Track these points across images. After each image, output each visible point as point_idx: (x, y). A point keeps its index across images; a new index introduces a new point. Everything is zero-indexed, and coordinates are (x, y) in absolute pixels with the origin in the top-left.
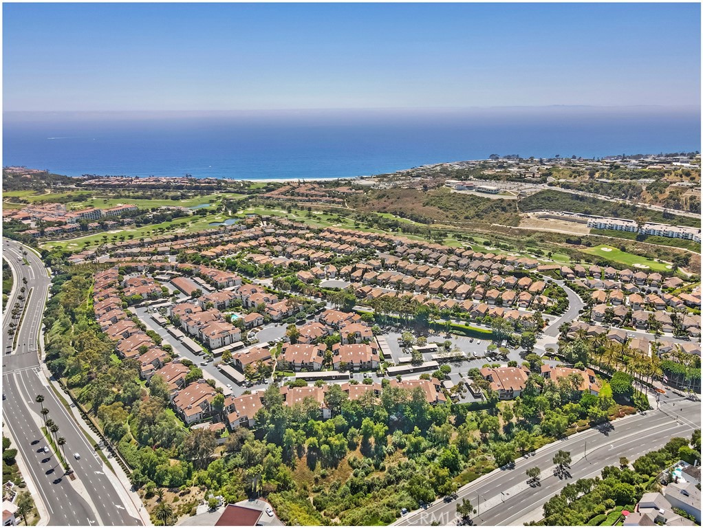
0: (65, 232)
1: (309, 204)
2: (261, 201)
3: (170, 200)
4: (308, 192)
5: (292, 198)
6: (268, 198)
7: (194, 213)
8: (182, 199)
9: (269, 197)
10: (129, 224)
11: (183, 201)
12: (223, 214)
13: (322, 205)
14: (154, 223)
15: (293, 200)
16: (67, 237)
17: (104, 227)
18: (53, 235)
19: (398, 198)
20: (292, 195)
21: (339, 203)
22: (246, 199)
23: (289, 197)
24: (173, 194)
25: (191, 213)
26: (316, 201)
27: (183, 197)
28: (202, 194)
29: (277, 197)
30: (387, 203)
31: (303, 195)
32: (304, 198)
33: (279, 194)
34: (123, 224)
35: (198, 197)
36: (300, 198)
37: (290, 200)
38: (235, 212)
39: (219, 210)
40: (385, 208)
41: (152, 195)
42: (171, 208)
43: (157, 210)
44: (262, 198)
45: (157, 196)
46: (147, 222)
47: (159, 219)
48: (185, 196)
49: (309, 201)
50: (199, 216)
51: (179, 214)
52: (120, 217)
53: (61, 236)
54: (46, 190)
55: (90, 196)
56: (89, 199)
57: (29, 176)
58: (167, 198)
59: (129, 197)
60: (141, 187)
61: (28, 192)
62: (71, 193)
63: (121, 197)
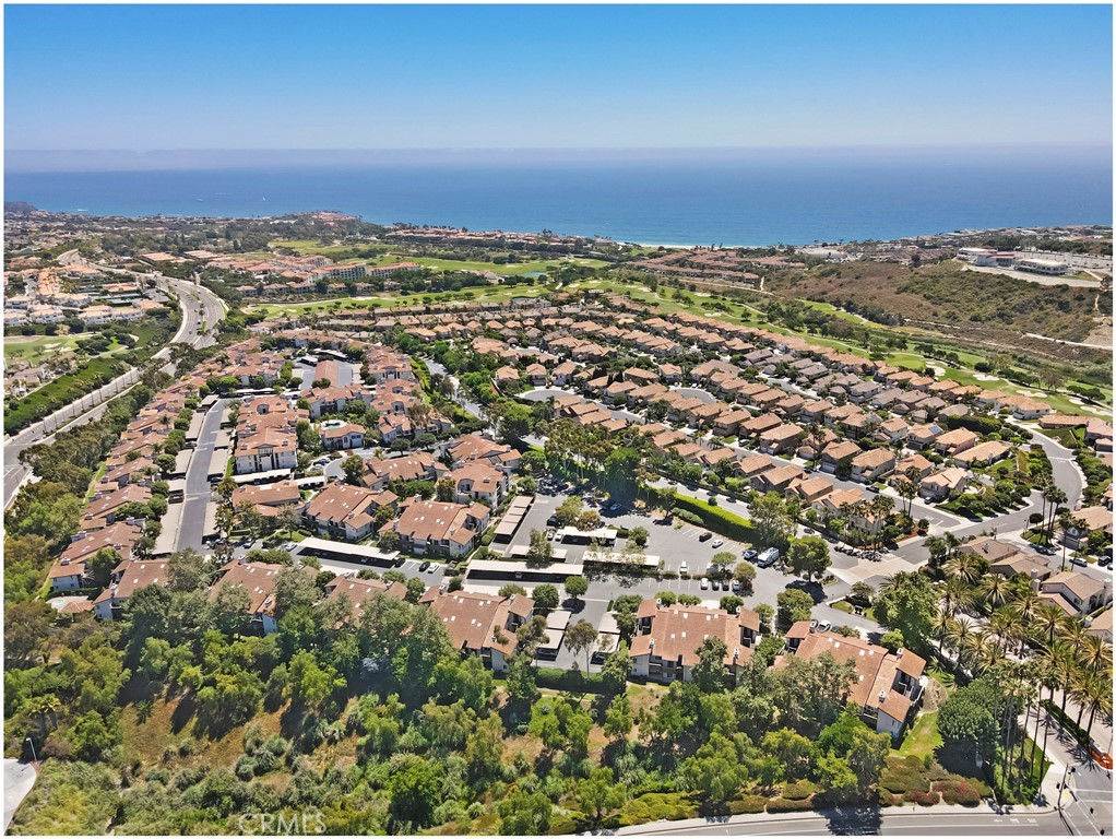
0: (292, 292)
1: (697, 281)
2: (626, 271)
3: (491, 263)
4: (709, 262)
5: (679, 269)
6: (639, 268)
7: (499, 281)
8: (509, 262)
9: (643, 267)
10: (391, 290)
11: (509, 266)
13: (722, 282)
15: (677, 273)
16: (291, 299)
17: (352, 291)
18: (274, 295)
19: (857, 278)
20: (682, 265)
21: (748, 281)
22: (606, 269)
23: (673, 268)
24: (500, 255)
25: (496, 280)
26: (712, 276)
28: (545, 258)
29: (655, 266)
30: (832, 286)
31: (697, 266)
32: (698, 271)
34: (381, 289)
35: (534, 262)
36: (689, 270)
37: (671, 272)
38: (566, 284)
40: (824, 293)
41: (468, 255)
44: (630, 267)
45: (475, 257)
48: (514, 257)
49: (702, 275)
50: (505, 286)
51: (475, 282)
53: (284, 298)
54: (336, 241)
55: (384, 251)
56: (378, 256)
57: (332, 224)
58: (488, 260)
59: (434, 256)
60: (461, 243)
61: (313, 243)
62: (363, 247)
63: (425, 254)
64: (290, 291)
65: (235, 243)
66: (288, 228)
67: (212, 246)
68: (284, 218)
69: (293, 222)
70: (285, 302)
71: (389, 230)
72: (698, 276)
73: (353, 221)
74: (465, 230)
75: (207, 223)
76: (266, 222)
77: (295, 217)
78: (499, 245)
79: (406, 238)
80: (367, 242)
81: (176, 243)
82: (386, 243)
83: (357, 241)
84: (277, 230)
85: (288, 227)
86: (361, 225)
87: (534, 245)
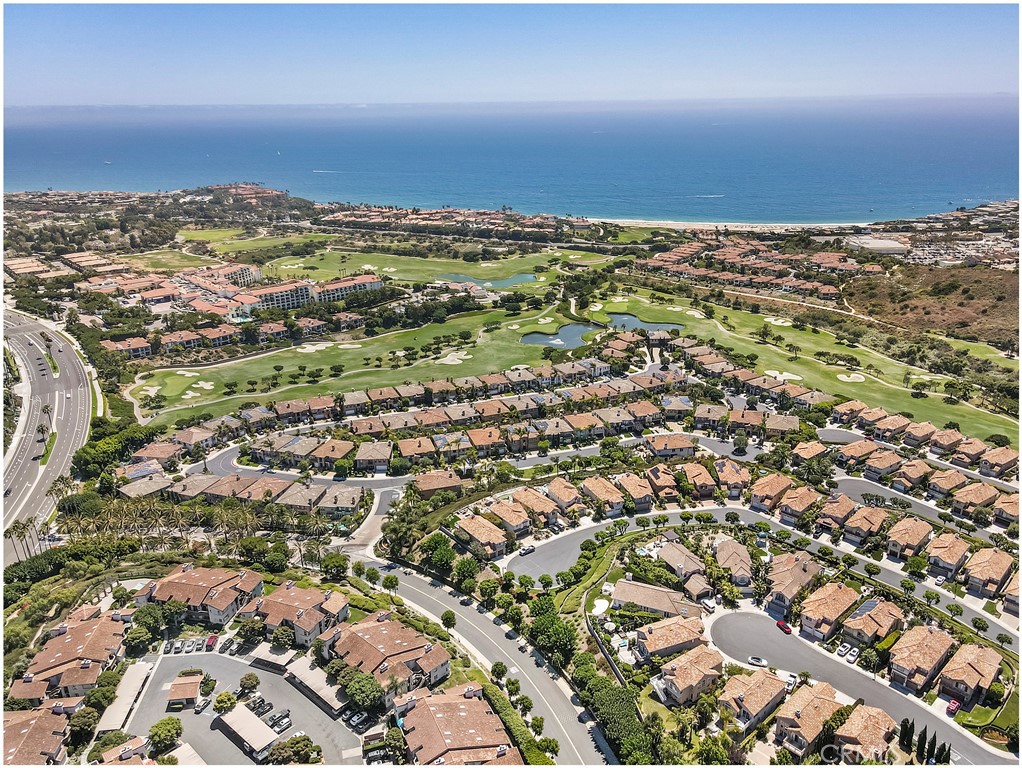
0: (207, 346)
1: (749, 294)
2: (640, 275)
3: (460, 261)
5: (711, 273)
6: (656, 269)
7: (495, 302)
8: (484, 259)
10: (351, 327)
11: (484, 265)
12: (558, 310)
13: (781, 297)
14: (404, 326)
15: (714, 280)
16: (206, 358)
17: (295, 336)
18: (177, 352)
20: (709, 265)
21: (827, 297)
22: (610, 270)
23: (702, 271)
24: (468, 247)
25: (488, 302)
26: (766, 285)
27: (487, 255)
28: (524, 251)
29: (675, 268)
31: (732, 268)
33: (679, 262)
34: (337, 328)
35: (515, 257)
36: (729, 276)
37: (704, 278)
38: (583, 305)
39: (549, 298)
41: (430, 249)
42: (452, 286)
43: (425, 287)
44: (643, 267)
45: (440, 250)
46: (389, 322)
47: (418, 317)
48: (490, 253)
49: (750, 284)
50: (504, 310)
51: (464, 305)
52: (341, 304)
53: (193, 355)
54: (260, 230)
55: (323, 245)
56: (318, 253)
57: (254, 201)
58: (456, 256)
59: (387, 250)
60: (416, 230)
61: (232, 232)
62: (295, 238)
63: (375, 248)
64: (203, 343)
65: (132, 238)
66: (202, 209)
67: (101, 244)
68: (198, 193)
69: (207, 198)
70: (196, 363)
71: (324, 212)
72: (745, 286)
73: (278, 196)
74: (416, 211)
75: (104, 202)
76: (176, 199)
77: (209, 191)
78: (462, 232)
79: (348, 224)
80: (299, 230)
81: (53, 240)
82: (324, 231)
83: (286, 228)
84: (187, 213)
85: (201, 207)
86: (287, 201)
87: (505, 233)
